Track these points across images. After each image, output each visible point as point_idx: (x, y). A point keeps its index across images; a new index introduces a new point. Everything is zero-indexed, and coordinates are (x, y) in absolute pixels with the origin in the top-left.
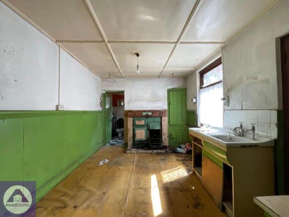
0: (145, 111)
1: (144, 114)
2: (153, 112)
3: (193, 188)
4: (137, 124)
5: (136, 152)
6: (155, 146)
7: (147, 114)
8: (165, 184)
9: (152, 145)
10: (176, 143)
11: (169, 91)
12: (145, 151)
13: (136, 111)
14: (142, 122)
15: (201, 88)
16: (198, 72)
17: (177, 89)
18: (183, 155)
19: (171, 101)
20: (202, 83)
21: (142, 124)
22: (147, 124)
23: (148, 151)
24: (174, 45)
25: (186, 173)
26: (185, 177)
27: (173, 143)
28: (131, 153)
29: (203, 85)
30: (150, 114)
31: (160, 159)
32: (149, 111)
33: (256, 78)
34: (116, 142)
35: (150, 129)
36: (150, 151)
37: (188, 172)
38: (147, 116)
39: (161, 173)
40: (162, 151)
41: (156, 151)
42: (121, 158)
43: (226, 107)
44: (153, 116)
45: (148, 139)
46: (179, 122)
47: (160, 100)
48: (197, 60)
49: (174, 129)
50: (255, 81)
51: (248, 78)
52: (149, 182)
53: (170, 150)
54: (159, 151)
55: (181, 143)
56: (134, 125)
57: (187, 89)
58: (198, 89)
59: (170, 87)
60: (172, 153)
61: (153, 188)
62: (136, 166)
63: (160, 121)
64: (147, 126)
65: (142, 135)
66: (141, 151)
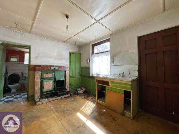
0: (53, 66)
1: (52, 68)
2: (60, 67)
3: (104, 111)
4: (45, 77)
5: (47, 101)
6: (61, 93)
7: (55, 69)
8: (90, 115)
9: (59, 92)
10: (74, 88)
11: (70, 53)
12: (55, 99)
13: (44, 66)
14: (50, 75)
15: (93, 54)
16: (91, 45)
17: (75, 52)
18: (82, 95)
19: (71, 60)
20: (93, 51)
21: (50, 77)
22: (54, 76)
23: (57, 98)
24: (95, 21)
25: (93, 104)
26: (95, 107)
27: (72, 88)
28: (42, 103)
29: (93, 52)
30: (57, 68)
31: (71, 101)
32: (57, 66)
33: (128, 51)
34: (12, 99)
35: (57, 80)
36: (60, 97)
37: (94, 103)
38: (55, 70)
39: (81, 109)
40: (68, 95)
41: (64, 96)
42: (34, 111)
43: (112, 64)
44: (59, 70)
45: (54, 89)
46: (77, 75)
47: (64, 59)
48: (95, 37)
49: (73, 79)
50: (128, 52)
51: (124, 51)
52: (79, 119)
53: (73, 93)
54: (66, 96)
55: (78, 88)
56: (42, 78)
57: (81, 53)
58: (91, 54)
59: (71, 51)
60: (75, 95)
61: (86, 122)
62: (57, 112)
63: (64, 74)
64: (54, 78)
65: (49, 85)
66: (51, 99)
